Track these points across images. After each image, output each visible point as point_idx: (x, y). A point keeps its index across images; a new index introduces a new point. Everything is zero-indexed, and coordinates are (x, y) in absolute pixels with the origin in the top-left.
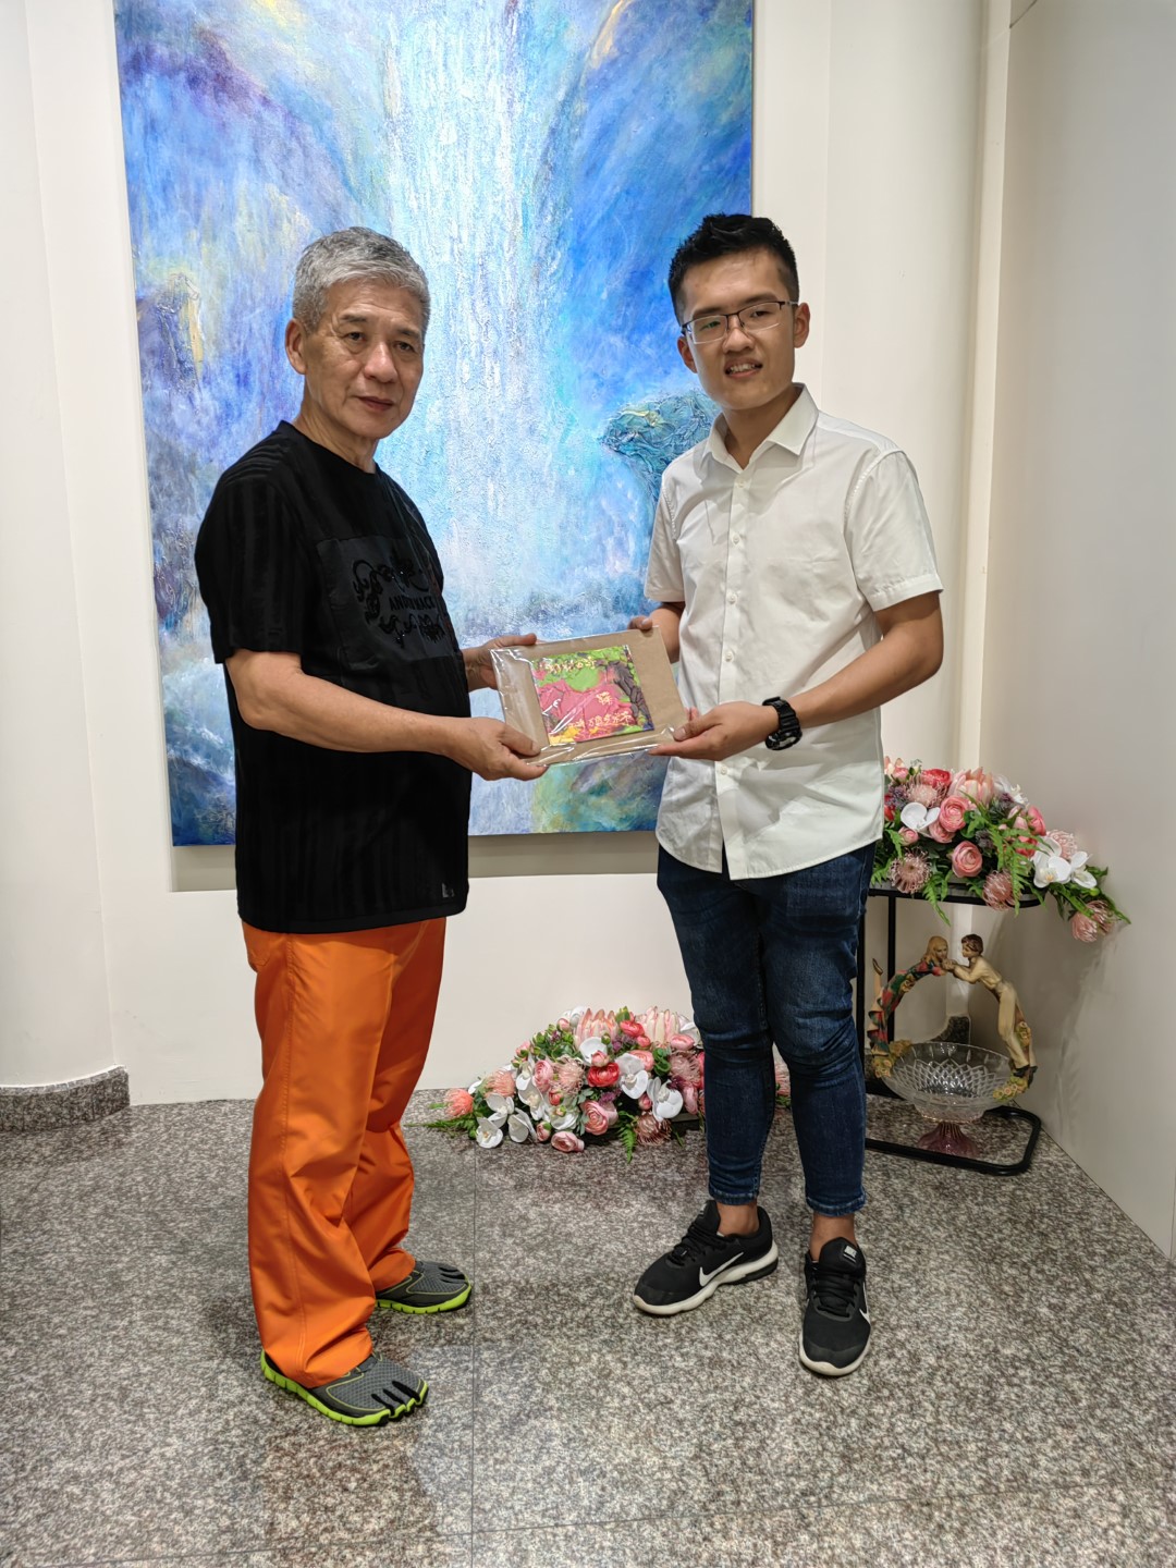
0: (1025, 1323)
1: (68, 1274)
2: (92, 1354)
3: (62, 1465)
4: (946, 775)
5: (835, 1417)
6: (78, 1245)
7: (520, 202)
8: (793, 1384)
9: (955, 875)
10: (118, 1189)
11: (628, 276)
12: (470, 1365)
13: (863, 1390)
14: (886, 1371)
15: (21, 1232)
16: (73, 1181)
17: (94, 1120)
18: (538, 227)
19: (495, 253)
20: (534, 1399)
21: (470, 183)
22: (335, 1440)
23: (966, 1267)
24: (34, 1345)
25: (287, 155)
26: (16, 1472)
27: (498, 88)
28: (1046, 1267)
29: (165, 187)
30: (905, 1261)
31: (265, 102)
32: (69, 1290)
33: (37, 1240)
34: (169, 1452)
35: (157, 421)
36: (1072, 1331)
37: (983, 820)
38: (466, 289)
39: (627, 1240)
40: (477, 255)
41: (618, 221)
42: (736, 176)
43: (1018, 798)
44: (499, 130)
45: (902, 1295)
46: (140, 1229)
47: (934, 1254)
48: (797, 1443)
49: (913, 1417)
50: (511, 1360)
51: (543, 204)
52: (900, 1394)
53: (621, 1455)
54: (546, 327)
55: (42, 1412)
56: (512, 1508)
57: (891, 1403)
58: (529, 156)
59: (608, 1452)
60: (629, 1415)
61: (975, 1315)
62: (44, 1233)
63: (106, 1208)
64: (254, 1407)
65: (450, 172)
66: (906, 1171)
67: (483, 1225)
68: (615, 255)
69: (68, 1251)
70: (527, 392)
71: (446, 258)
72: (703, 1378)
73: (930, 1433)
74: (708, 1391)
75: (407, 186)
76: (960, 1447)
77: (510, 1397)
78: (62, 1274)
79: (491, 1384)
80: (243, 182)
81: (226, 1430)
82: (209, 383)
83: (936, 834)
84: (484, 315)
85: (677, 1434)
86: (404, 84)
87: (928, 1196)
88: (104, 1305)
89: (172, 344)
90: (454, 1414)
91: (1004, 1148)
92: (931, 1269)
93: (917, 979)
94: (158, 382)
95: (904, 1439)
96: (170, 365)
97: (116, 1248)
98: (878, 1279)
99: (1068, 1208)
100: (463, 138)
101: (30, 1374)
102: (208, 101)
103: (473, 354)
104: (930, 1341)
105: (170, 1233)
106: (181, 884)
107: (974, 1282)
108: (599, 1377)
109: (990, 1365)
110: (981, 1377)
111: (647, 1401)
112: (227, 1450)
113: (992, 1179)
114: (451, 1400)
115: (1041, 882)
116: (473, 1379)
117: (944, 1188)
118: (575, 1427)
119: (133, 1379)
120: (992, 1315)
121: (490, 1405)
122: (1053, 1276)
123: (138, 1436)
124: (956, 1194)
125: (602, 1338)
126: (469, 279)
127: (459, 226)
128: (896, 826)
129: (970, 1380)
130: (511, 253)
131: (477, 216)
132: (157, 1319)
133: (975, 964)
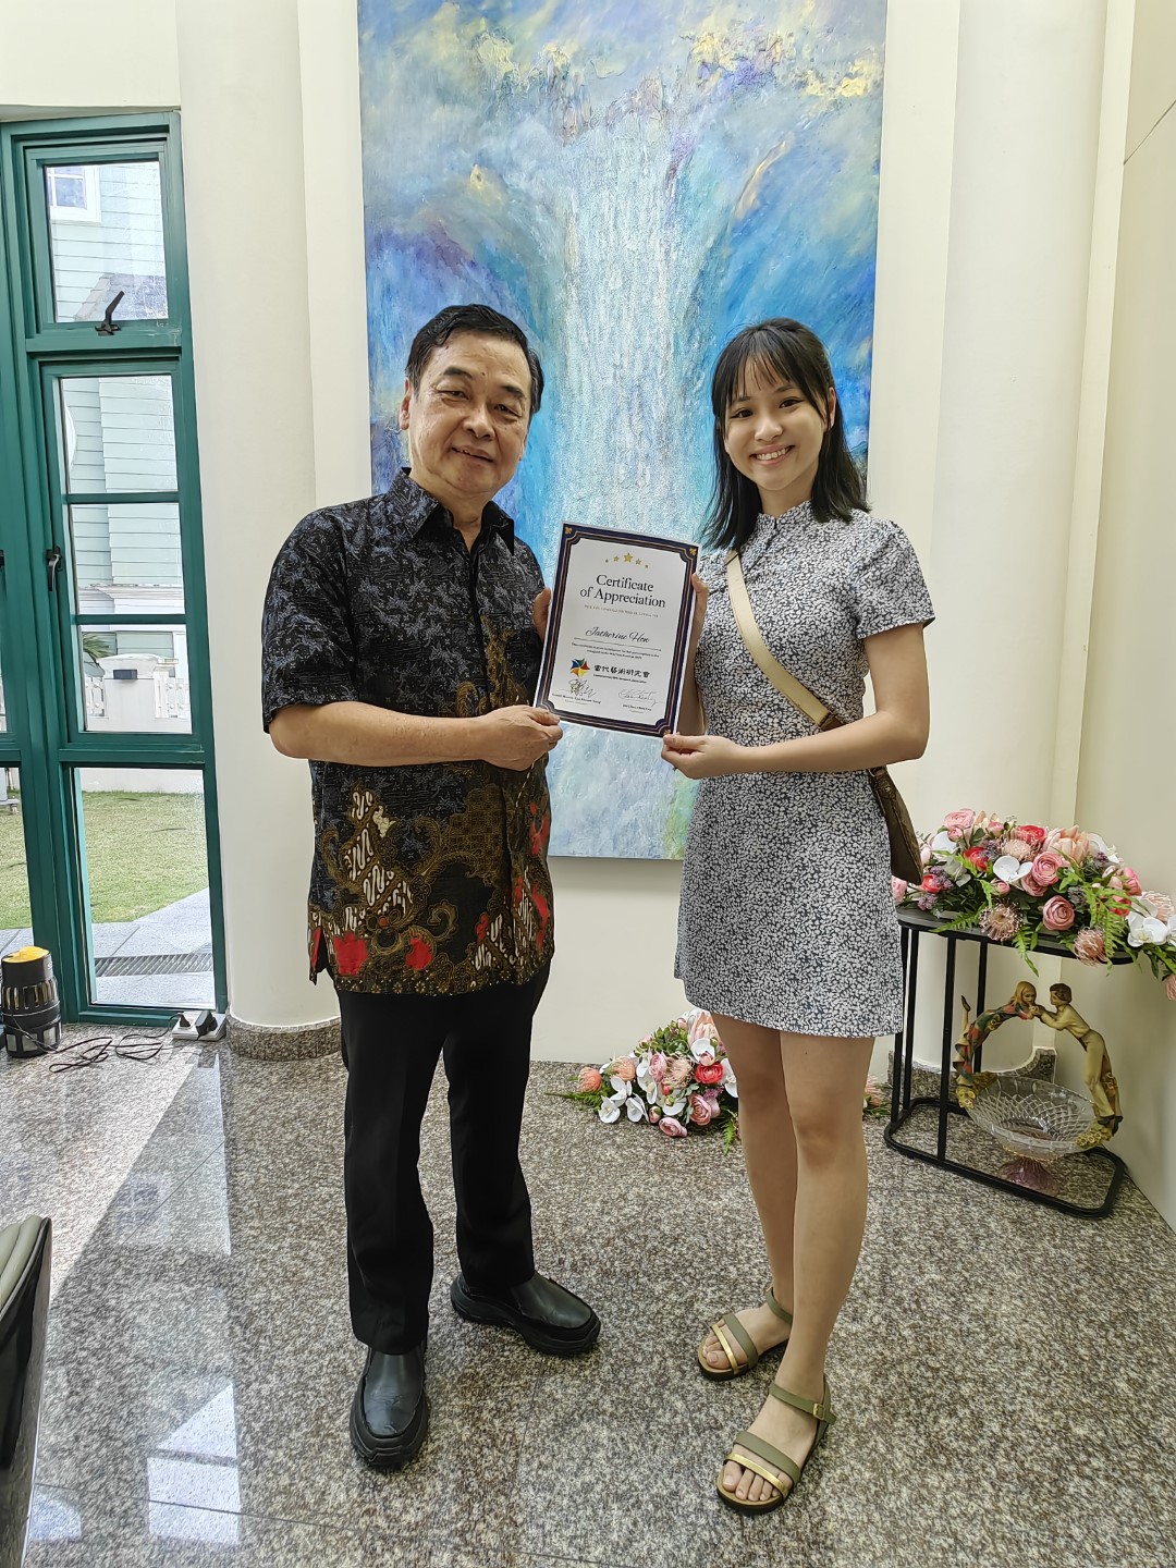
0: (1101, 1397)
1: (251, 1191)
2: (240, 1274)
3: (178, 1385)
4: (1040, 832)
5: (885, 1481)
6: (266, 1167)
7: (672, 333)
9: (1045, 927)
13: (919, 1452)
14: (946, 1432)
16: (283, 1108)
18: (687, 352)
19: (650, 375)
20: (591, 1397)
21: (631, 320)
23: (1040, 1318)
27: (658, 241)
28: (1126, 1332)
30: (976, 1301)
31: (473, 264)
32: (245, 1208)
36: (1153, 1417)
37: (1077, 878)
39: (709, 1234)
40: (635, 378)
42: (860, 303)
43: (1112, 858)
44: (657, 274)
45: (970, 1341)
47: (1007, 1298)
48: (841, 1507)
49: (970, 1497)
52: (959, 1466)
53: (660, 1484)
54: (690, 435)
56: (543, 1526)
57: (948, 1475)
58: (681, 294)
59: (648, 1477)
60: (677, 1436)
61: (1046, 1379)
63: (299, 1136)
65: (615, 312)
66: (984, 1199)
70: (671, 489)
73: (987, 1524)
75: (580, 324)
76: (1020, 1549)
79: (556, 1372)
81: (318, 1376)
83: (1028, 887)
86: (581, 244)
87: (1005, 1230)
88: (266, 1227)
90: (515, 1400)
91: (1084, 1187)
92: (1003, 1316)
93: (1004, 1020)
95: (957, 1525)
97: (293, 1175)
98: (948, 1318)
99: (1150, 1264)
100: (627, 284)
101: (188, 1285)
102: (430, 268)
104: (996, 1403)
107: (1046, 1338)
108: (656, 1385)
109: (1060, 1444)
110: (1048, 1459)
111: (697, 1421)
112: (311, 1398)
113: (1071, 1219)
114: (516, 1383)
115: (1135, 941)
116: (541, 1364)
117: (1021, 1224)
118: (622, 1439)
119: (263, 1306)
120: (1065, 1381)
121: (549, 1397)
122: (1133, 1344)
123: (247, 1366)
124: (1033, 1232)
125: (667, 1338)
126: (627, 398)
127: (621, 355)
128: (985, 876)
129: (1036, 1461)
130: (664, 375)
131: (636, 346)
132: (300, 1249)
133: (1062, 1013)
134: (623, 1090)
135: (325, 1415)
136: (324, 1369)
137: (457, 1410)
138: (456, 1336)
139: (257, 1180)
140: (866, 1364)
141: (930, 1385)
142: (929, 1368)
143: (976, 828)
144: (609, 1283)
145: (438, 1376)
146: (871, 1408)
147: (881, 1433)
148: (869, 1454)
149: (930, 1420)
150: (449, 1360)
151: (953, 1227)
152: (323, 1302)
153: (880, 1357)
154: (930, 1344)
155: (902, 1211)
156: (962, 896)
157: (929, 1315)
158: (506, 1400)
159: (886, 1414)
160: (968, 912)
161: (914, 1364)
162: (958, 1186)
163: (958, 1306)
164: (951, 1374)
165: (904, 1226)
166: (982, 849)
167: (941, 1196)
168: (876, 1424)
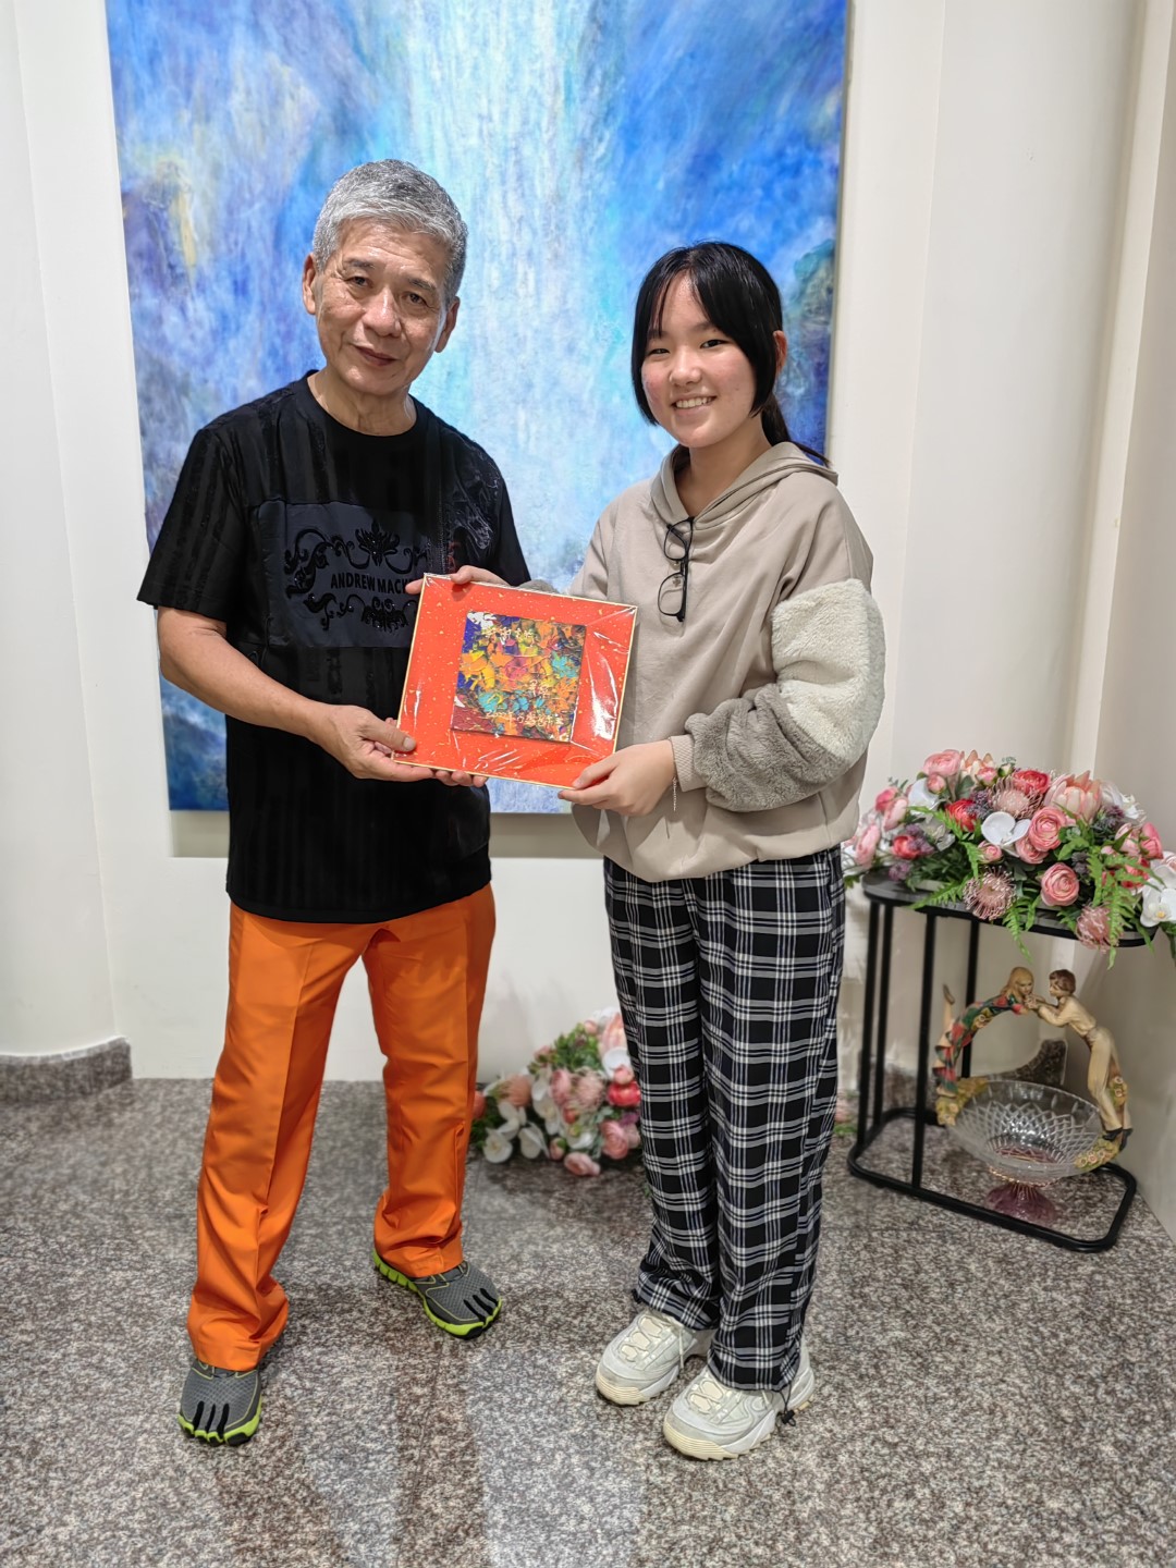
0: (1082, 1464)
1: (17, 1284)
2: (14, 1394)
4: (1042, 779)
6: (35, 1250)
7: (561, 71)
9: (1044, 901)
10: (95, 1181)
11: (689, 161)
12: (416, 1453)
13: (868, 1541)
14: (900, 1517)
16: (51, 1167)
17: (91, 1094)
18: (583, 100)
19: (531, 133)
20: (478, 1509)
21: (503, 47)
22: (244, 1541)
23: (1020, 1376)
28: (1118, 1387)
29: (153, 59)
30: (947, 1359)
32: (11, 1307)
34: (63, 1534)
35: (147, 334)
36: (1139, 1483)
37: (1082, 843)
38: (496, 178)
40: (510, 136)
41: (679, 92)
42: (827, 33)
43: (1132, 813)
45: (936, 1408)
46: (104, 1235)
47: (983, 1354)
50: (463, 1451)
51: (590, 72)
52: (913, 1553)
54: (589, 223)
60: (583, 1546)
61: (1021, 1447)
63: (77, 1204)
64: (167, 1483)
65: (478, 34)
66: (966, 1235)
68: (675, 136)
69: (24, 1256)
70: (565, 302)
71: (474, 141)
72: (679, 1502)
74: (682, 1522)
75: (429, 52)
77: (451, 1504)
78: (9, 1285)
79: (435, 1482)
80: (241, 50)
81: (131, 1512)
82: (203, 291)
83: (1023, 852)
84: (517, 209)
87: (987, 1272)
88: (42, 1329)
90: (384, 1520)
91: (1087, 1213)
92: (977, 1376)
93: (994, 1015)
94: (146, 290)
97: (73, 1257)
98: (910, 1383)
99: (1156, 1304)
103: (503, 257)
104: (961, 1479)
105: (133, 1242)
106: (182, 850)
107: (1026, 1399)
108: (558, 1487)
109: (1029, 1521)
110: (1015, 1538)
111: (607, 1527)
112: (124, 1539)
113: (1068, 1254)
114: (384, 1500)
115: (1148, 921)
116: (415, 1473)
118: (517, 1554)
119: (49, 1431)
120: (1043, 1448)
121: (426, 1512)
122: (1125, 1400)
123: (36, 1508)
124: (1022, 1272)
125: (572, 1431)
126: (500, 166)
127: (490, 101)
128: (972, 837)
129: (1002, 1541)
130: (551, 133)
131: (510, 88)
132: (93, 1355)
133: (1064, 1005)
134: (514, 1118)
135: (143, 1558)
136: (138, 1503)
137: (312, 1538)
138: (306, 1449)
139: (24, 1268)
141: (885, 1464)
142: (886, 1443)
143: (964, 774)
144: (500, 1369)
145: (286, 1499)
146: (815, 1494)
147: (827, 1523)
148: (810, 1548)
149: (883, 1503)
150: (298, 1479)
151: (926, 1272)
152: (129, 1420)
153: (828, 1435)
154: (888, 1415)
155: (864, 1255)
156: (945, 862)
157: (889, 1380)
158: (372, 1520)
159: (833, 1501)
160: (953, 881)
161: (868, 1440)
162: (935, 1220)
163: (924, 1368)
164: (911, 1449)
165: (866, 1274)
166: (970, 801)
167: (914, 1234)
168: (820, 1513)
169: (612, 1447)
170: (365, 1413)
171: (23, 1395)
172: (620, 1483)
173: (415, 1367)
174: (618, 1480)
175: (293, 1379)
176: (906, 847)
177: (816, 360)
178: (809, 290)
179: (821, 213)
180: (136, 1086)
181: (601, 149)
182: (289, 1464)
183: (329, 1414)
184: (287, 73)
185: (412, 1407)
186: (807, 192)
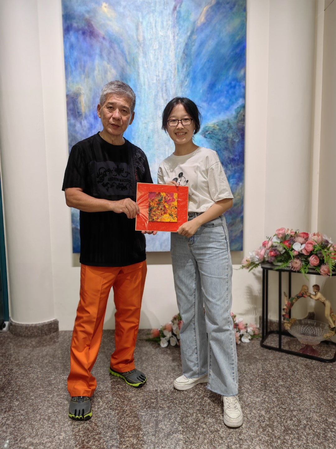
1: (36, 380)
3: (28, 440)
4: (307, 234)
5: (273, 439)
6: (40, 372)
7: (176, 65)
8: (259, 427)
9: (310, 265)
10: (53, 355)
11: (208, 85)
12: (155, 415)
13: (282, 431)
14: (290, 425)
15: (24, 367)
16: (40, 352)
17: (48, 334)
18: (182, 72)
19: (169, 79)
20: (175, 427)
21: (162, 60)
22: (112, 437)
23: (316, 392)
24: (24, 401)
25: (109, 53)
26: (15, 441)
27: (170, 32)
29: (75, 63)
30: (296, 389)
31: (104, 38)
32: (36, 385)
33: (29, 369)
34: (61, 438)
35: (71, 129)
37: (320, 248)
38: (161, 90)
40: (164, 80)
41: (205, 69)
42: (241, 56)
43: (330, 242)
44: (171, 44)
45: (295, 400)
46: (59, 367)
47: (305, 387)
49: (299, 440)
50: (168, 414)
52: (295, 433)
55: (24, 422)
57: (292, 436)
58: (179, 51)
59: (198, 446)
60: (205, 434)
61: (319, 408)
62: (30, 368)
63: (49, 361)
64: (88, 424)
66: (295, 360)
67: (161, 371)
68: (204, 79)
69: (37, 373)
71: (155, 81)
73: (305, 446)
75: (144, 61)
77: (167, 426)
78: (34, 380)
79: (162, 421)
80: (97, 61)
81: (79, 431)
82: (86, 118)
83: (304, 252)
85: (221, 442)
86: (143, 32)
87: (303, 368)
88: (46, 390)
89: (76, 108)
90: (150, 431)
91: (327, 354)
92: (304, 392)
93: (298, 299)
94: (72, 118)
96: (75, 113)
97: (51, 373)
98: (287, 394)
100: (160, 47)
101: (22, 410)
102: (88, 39)
104: (304, 416)
105: (67, 369)
106: (75, 265)
107: (318, 397)
108: (196, 421)
109: (325, 424)
110: (322, 428)
111: (211, 430)
112: (78, 438)
113: (324, 363)
114: (149, 426)
116: (156, 420)
117: (308, 366)
118: (188, 437)
119: (52, 414)
120: (325, 408)
121: (161, 428)
123: (52, 432)
124: (312, 368)
125: (197, 408)
126: (161, 87)
127: (159, 72)
128: (290, 249)
129: (318, 429)
130: (174, 79)
131: (164, 69)
132: (61, 395)
133: (317, 294)
134: (168, 334)
135: (85, 442)
136: (81, 429)
137: (131, 436)
138: (125, 415)
140: (263, 409)
141: (283, 413)
142: (283, 408)
143: (286, 234)
144: (174, 395)
145: (121, 427)
146: (266, 421)
147: (270, 427)
148: (267, 433)
149: (285, 422)
150: (124, 422)
151: (286, 369)
153: (267, 407)
154: (282, 402)
155: (269, 365)
156: (283, 257)
157: (281, 394)
158: (146, 431)
159: (271, 422)
160: (285, 262)
161: (278, 408)
162: (286, 357)
163: (290, 391)
164: (290, 409)
165: (270, 370)
166: (288, 241)
167: (281, 360)
168: (268, 425)
169: (209, 412)
170: (139, 406)
171: (43, 405)
172: (212, 420)
173: (151, 395)
174: (211, 419)
175: (118, 399)
176: (272, 253)
177: (241, 133)
178: (239, 116)
179: (241, 97)
180: (60, 333)
181: (186, 83)
182: (121, 419)
183: (129, 407)
184: (109, 66)
185: (152, 405)
186: (237, 92)
